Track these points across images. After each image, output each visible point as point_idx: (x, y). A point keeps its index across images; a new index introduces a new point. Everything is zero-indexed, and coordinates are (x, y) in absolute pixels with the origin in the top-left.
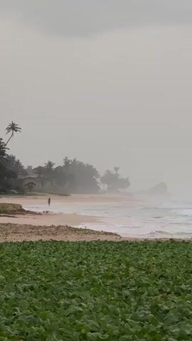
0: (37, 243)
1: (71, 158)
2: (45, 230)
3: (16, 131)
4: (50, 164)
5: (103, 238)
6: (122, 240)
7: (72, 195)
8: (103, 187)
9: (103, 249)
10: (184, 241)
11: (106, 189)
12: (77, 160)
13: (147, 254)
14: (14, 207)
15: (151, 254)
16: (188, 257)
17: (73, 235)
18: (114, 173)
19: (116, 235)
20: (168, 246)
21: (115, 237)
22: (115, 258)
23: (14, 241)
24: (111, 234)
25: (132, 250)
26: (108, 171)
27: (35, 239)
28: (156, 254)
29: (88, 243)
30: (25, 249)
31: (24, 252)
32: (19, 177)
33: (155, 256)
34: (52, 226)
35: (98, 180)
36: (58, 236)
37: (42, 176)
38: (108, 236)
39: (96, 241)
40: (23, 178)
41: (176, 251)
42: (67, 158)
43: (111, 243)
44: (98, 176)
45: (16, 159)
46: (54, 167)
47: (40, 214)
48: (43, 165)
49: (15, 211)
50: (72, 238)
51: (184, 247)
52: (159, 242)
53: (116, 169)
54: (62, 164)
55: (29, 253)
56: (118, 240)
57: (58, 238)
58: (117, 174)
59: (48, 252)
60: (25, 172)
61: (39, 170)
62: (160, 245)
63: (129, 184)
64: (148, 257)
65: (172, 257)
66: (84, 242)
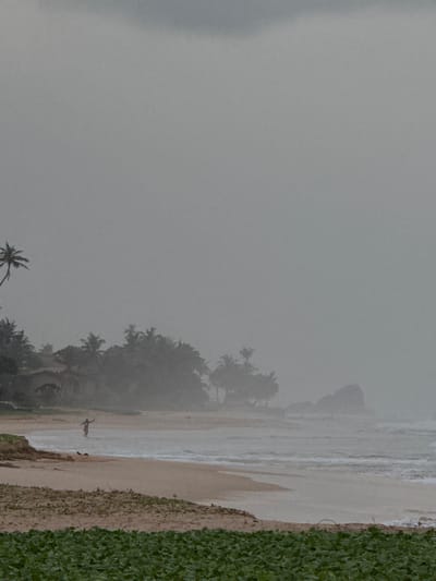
0: (62, 535)
1: (141, 328)
2: (82, 501)
3: (17, 265)
4: (94, 342)
5: (214, 523)
6: (258, 528)
7: (144, 413)
8: (217, 394)
9: (215, 550)
10: (401, 533)
11: (222, 401)
12: (156, 333)
13: (316, 564)
14: (11, 442)
15: (325, 564)
16: (410, 572)
17: (147, 516)
18: (241, 361)
19: (244, 514)
20: (364, 546)
21: (242, 519)
22: (241, 574)
23: (10, 530)
24: (233, 512)
25: (281, 553)
26: (227, 359)
27: (56, 524)
28: (337, 564)
29: (181, 535)
30: (34, 550)
31: (32, 557)
32: (24, 370)
33: (334, 570)
34: (98, 492)
35: (205, 379)
36: (111, 519)
37: (74, 368)
38: (227, 519)
39: (198, 532)
40: (33, 372)
41: (382, 558)
42: (132, 327)
43: (234, 536)
44: (204, 369)
45: (17, 330)
46: (104, 348)
47: (70, 459)
48: (79, 345)
49: (11, 451)
50: (143, 523)
51: (401, 548)
52: (345, 536)
53: (246, 353)
54: (122, 342)
55: (44, 561)
56: (249, 530)
57: (111, 523)
58: (247, 365)
59: (87, 556)
60: (35, 361)
61: (69, 354)
62: (345, 542)
63: (275, 388)
64: (317, 571)
65: (374, 573)
66: (171, 535)
